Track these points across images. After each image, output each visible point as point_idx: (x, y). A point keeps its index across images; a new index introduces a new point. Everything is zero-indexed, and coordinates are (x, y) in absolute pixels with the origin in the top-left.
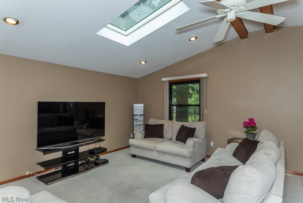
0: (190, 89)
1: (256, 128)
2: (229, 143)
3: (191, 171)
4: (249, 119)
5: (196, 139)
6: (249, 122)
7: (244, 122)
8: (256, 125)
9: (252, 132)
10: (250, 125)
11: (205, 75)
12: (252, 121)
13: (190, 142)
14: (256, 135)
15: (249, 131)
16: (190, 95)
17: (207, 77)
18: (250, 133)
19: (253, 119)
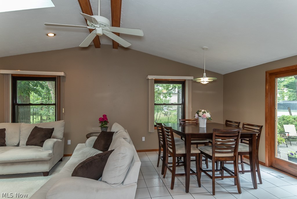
0: (39, 86)
1: (108, 122)
2: (88, 138)
3: (49, 174)
4: (103, 115)
5: (55, 140)
6: (103, 118)
7: (100, 118)
8: (108, 120)
9: (105, 126)
10: (104, 120)
11: (62, 74)
12: (105, 116)
13: (49, 143)
14: (108, 128)
15: (102, 126)
16: (39, 92)
17: (64, 76)
18: (104, 127)
19: (106, 116)
